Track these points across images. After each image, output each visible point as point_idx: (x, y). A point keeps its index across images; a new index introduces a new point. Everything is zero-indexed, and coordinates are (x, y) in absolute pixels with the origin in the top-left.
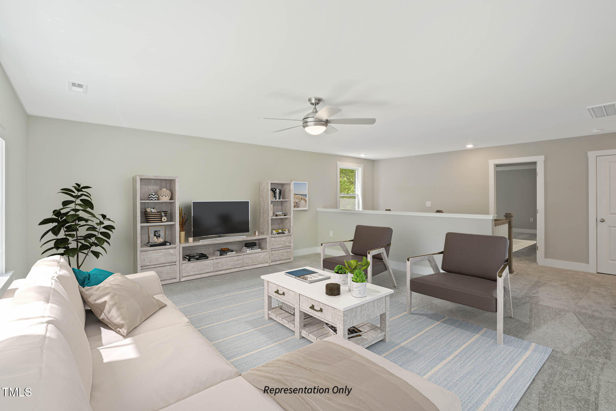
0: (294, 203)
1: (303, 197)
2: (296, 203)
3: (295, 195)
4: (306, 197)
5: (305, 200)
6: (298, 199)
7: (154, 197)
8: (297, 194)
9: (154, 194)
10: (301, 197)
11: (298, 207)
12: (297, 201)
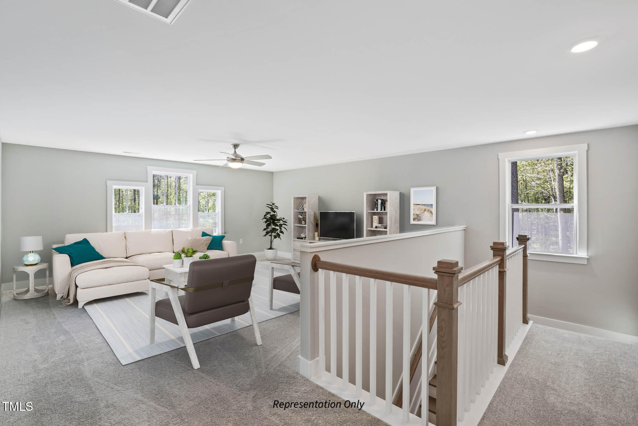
0: (414, 215)
1: (427, 208)
2: (417, 215)
3: (415, 205)
4: (432, 207)
5: (431, 211)
6: (419, 210)
7: (302, 208)
8: (419, 205)
9: (302, 207)
10: (424, 207)
11: (419, 220)
12: (418, 213)
